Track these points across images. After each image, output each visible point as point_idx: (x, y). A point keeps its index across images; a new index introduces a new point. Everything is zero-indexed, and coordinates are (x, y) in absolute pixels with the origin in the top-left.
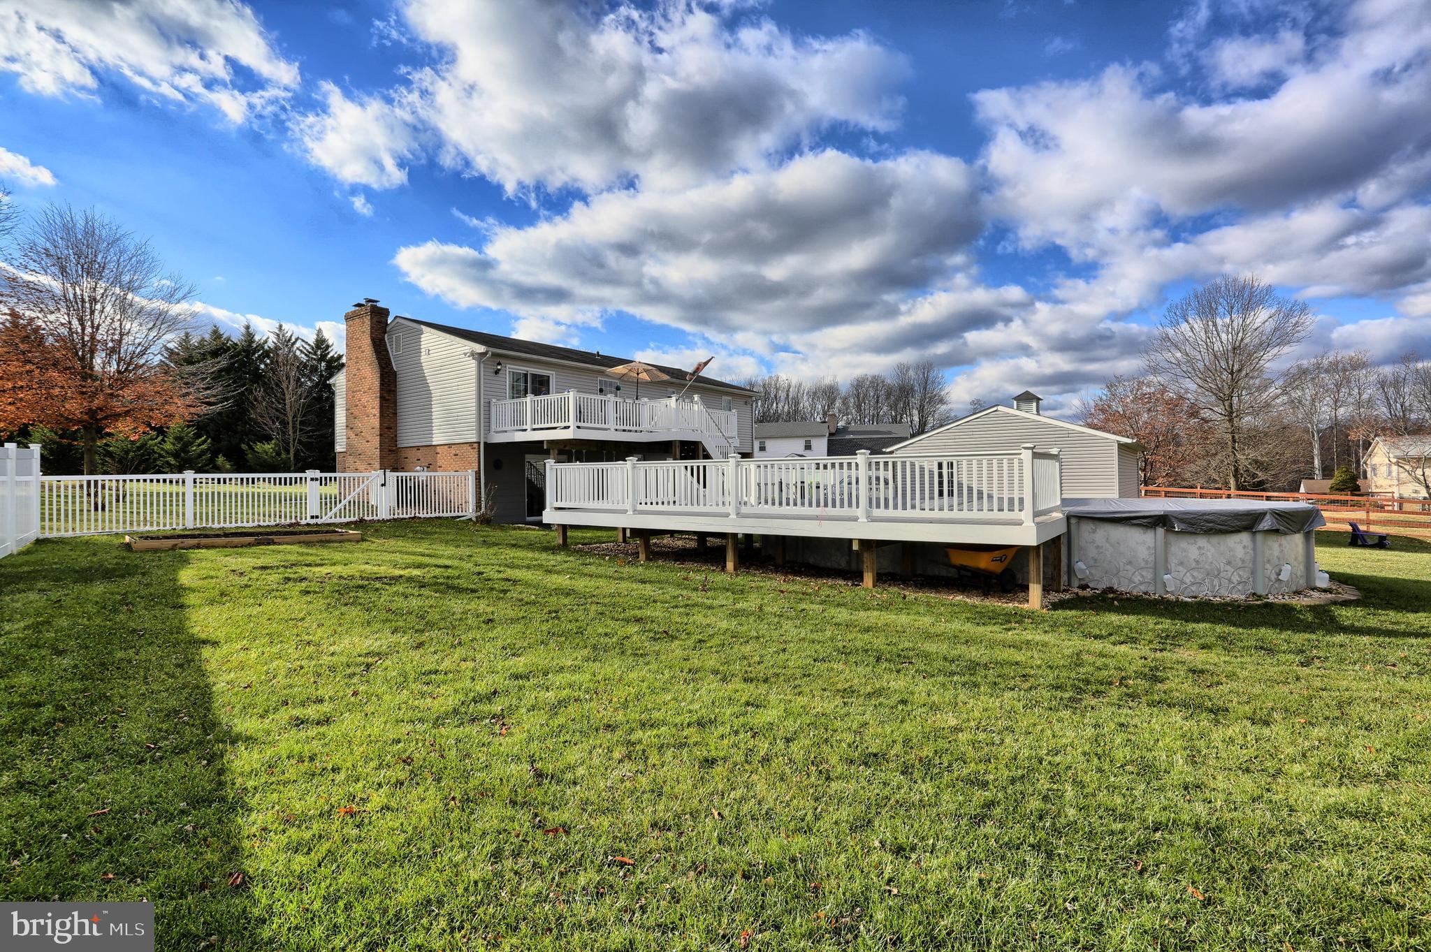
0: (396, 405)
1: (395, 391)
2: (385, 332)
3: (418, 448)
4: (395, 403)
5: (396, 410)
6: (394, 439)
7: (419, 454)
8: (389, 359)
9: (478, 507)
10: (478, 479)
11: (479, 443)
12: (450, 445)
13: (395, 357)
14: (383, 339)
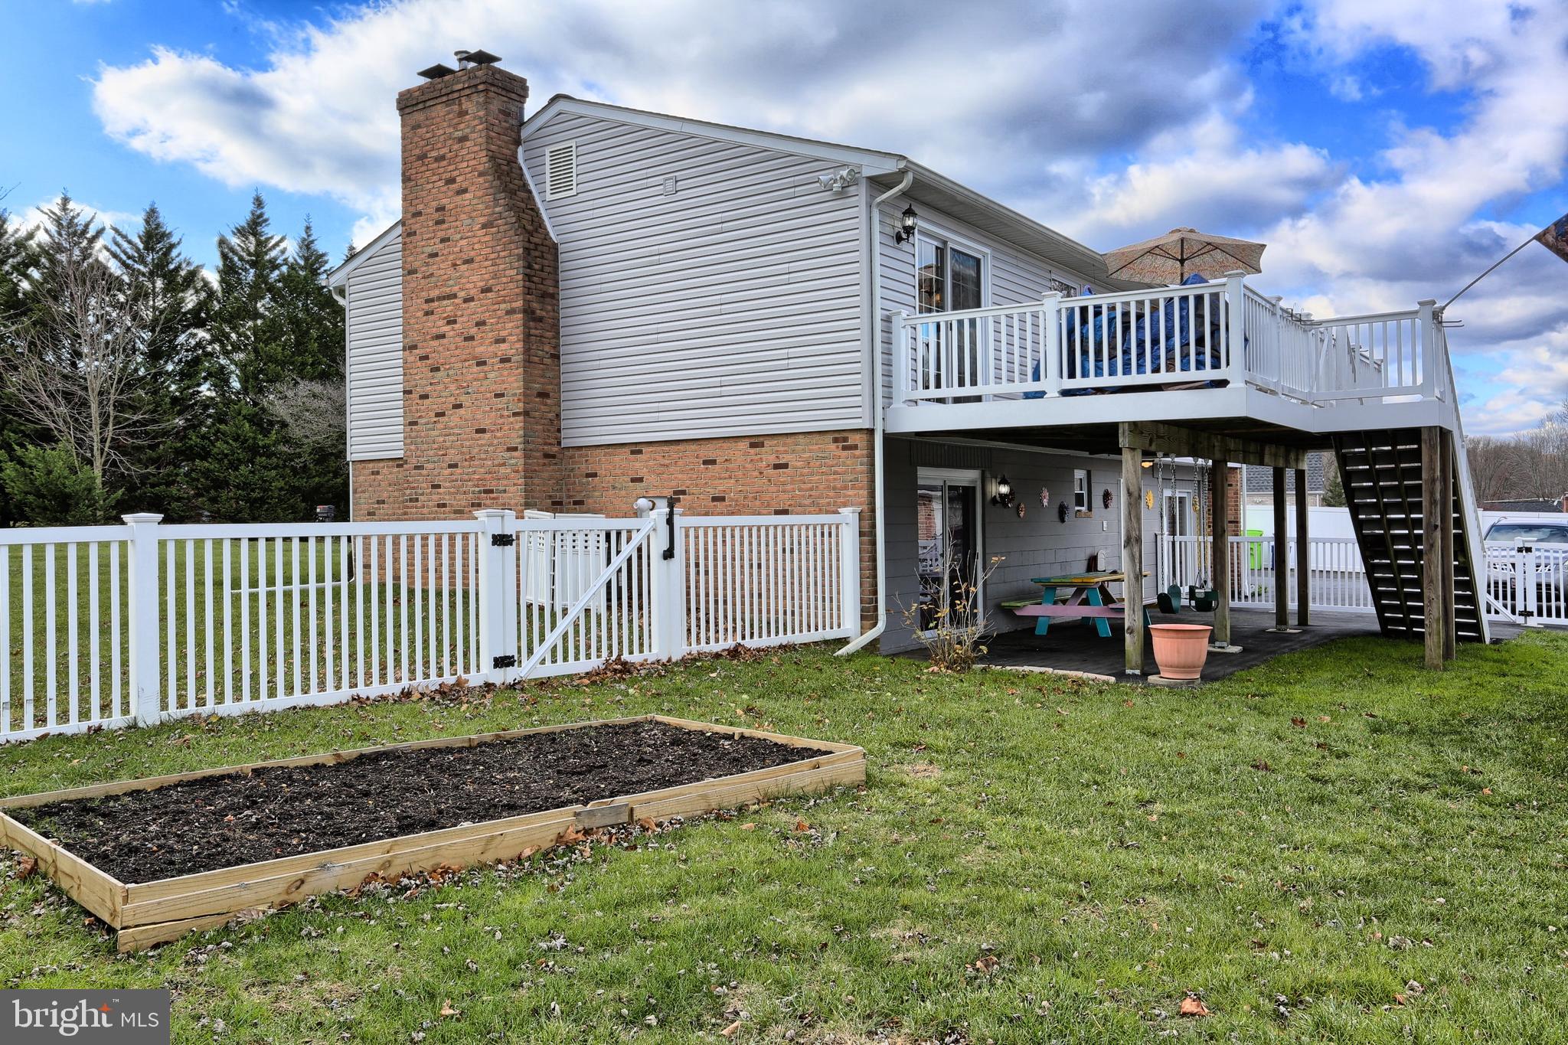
0: (557, 336)
1: (554, 297)
2: (518, 142)
3: (636, 448)
4: (555, 327)
5: (557, 346)
6: (555, 424)
7: (639, 465)
8: (535, 211)
9: (868, 616)
10: (867, 534)
11: (871, 432)
12: (756, 442)
13: (551, 206)
14: (512, 160)
